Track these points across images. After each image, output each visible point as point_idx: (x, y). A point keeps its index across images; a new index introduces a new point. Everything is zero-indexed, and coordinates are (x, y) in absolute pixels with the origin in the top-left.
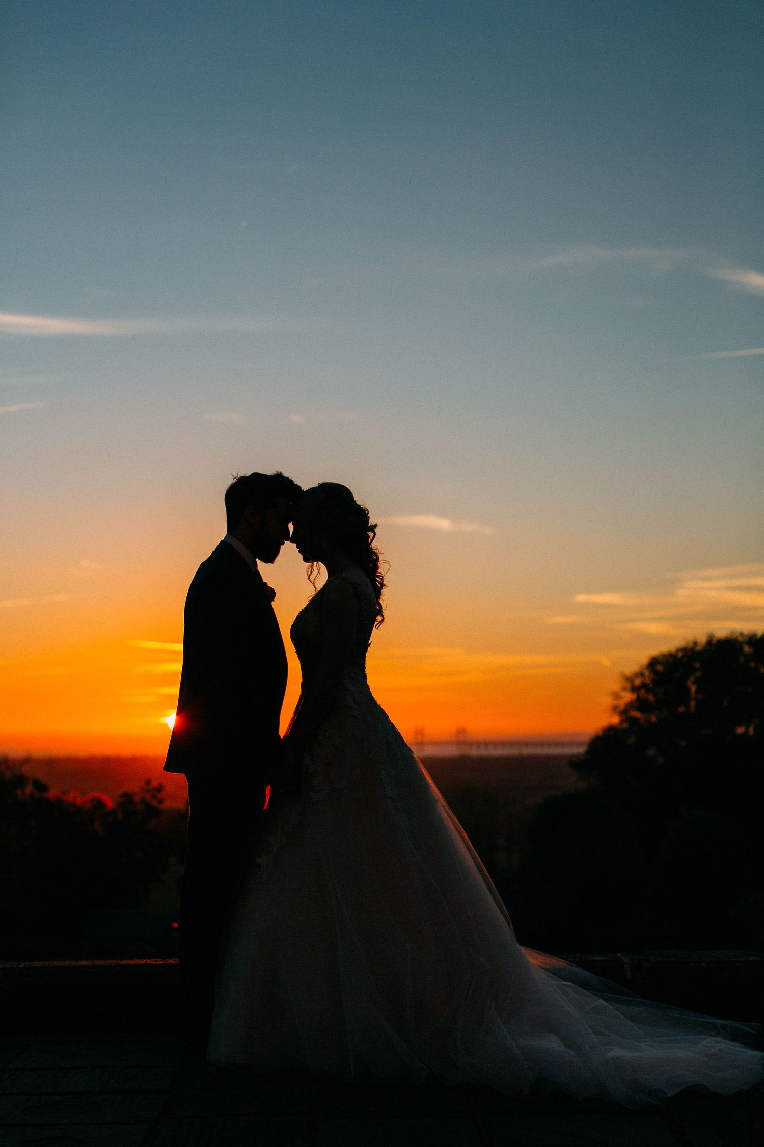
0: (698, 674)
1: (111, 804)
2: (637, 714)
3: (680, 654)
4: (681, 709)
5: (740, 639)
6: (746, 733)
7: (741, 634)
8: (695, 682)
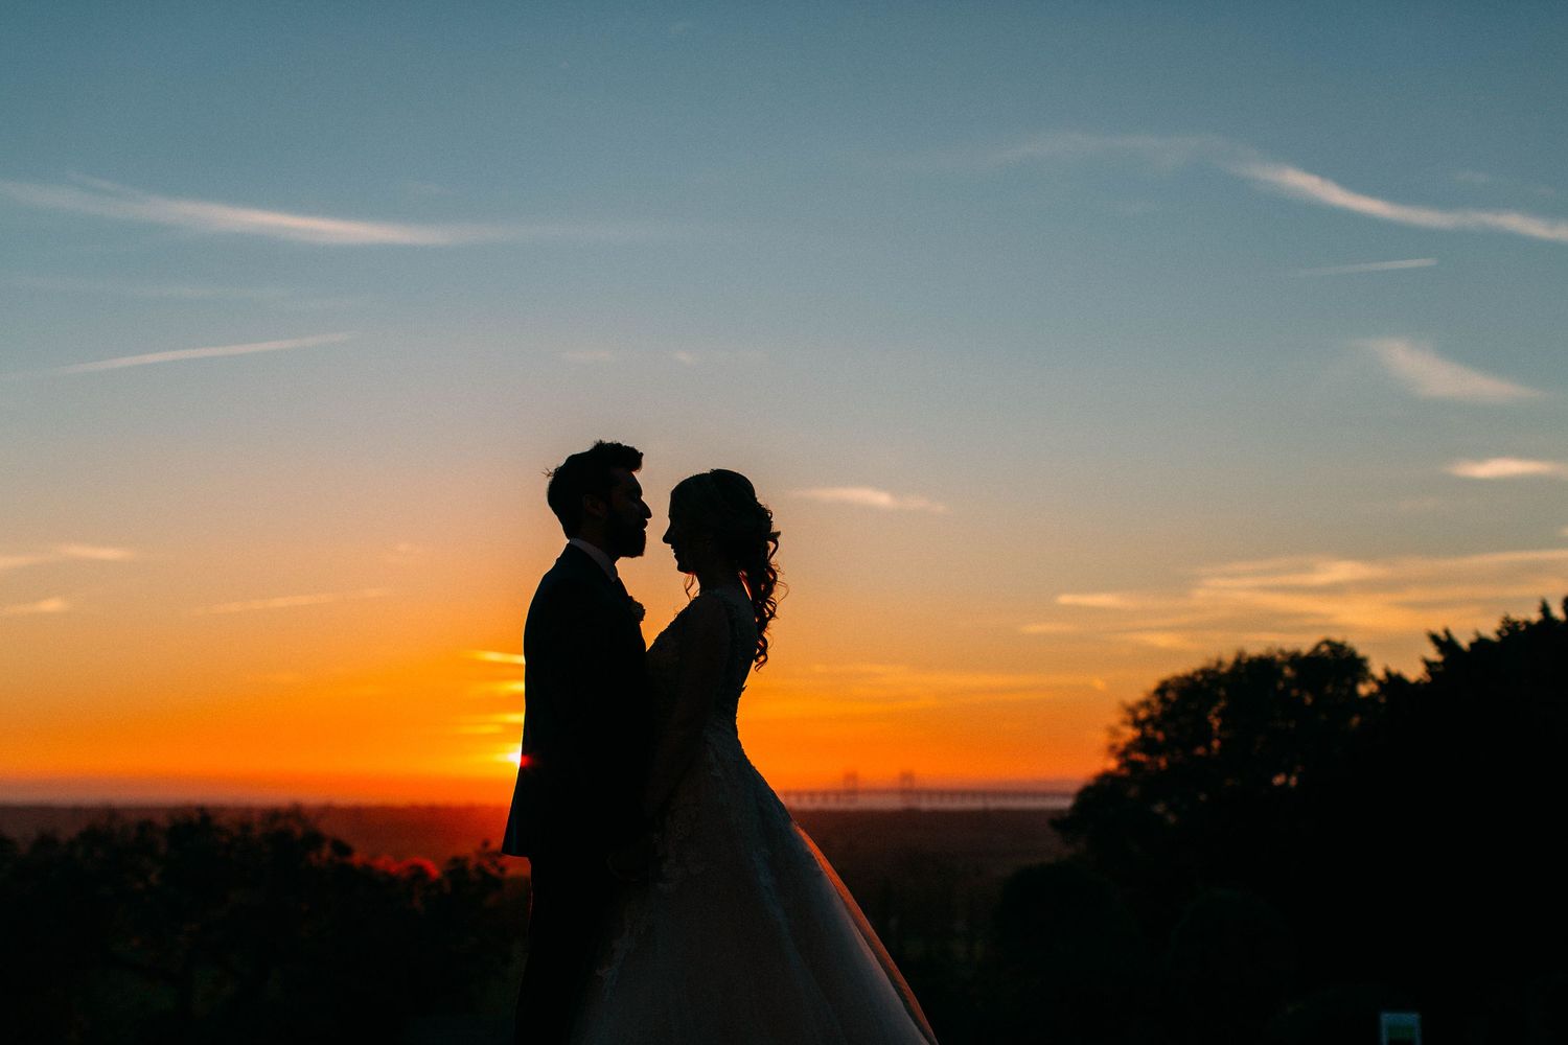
0: (1222, 704)
1: (435, 872)
2: (1141, 757)
3: (1200, 677)
4: (1200, 751)
5: (1279, 657)
6: (1286, 784)
7: (1282, 652)
8: (1217, 716)
